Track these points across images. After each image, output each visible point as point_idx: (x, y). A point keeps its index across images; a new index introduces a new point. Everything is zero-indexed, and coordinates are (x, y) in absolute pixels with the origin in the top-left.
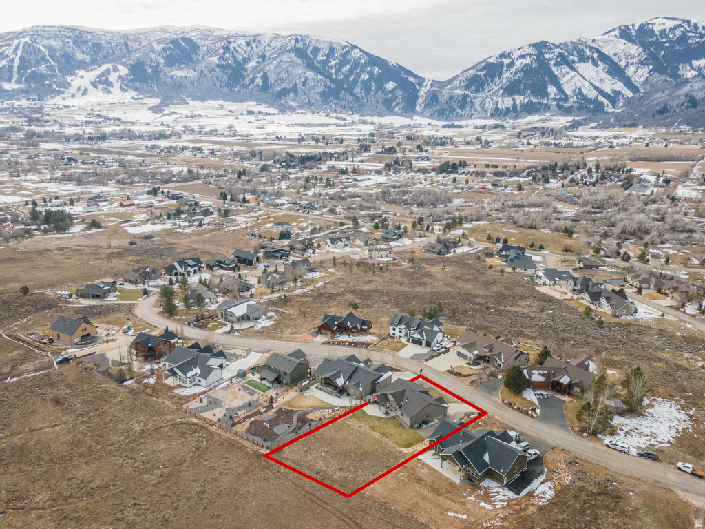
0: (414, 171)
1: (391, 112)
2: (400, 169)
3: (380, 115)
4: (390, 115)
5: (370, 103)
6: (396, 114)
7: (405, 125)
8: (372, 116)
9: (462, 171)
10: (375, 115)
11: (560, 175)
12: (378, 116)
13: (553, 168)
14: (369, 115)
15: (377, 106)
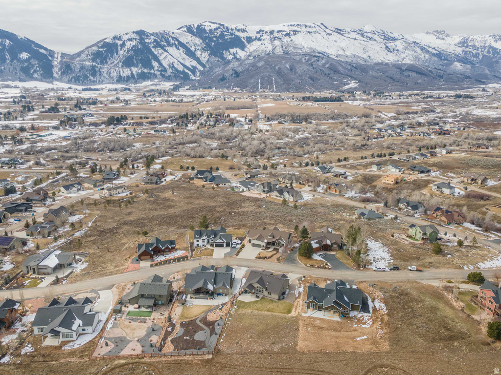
0: (87, 125)
1: (32, 78)
2: (75, 124)
3: (21, 80)
4: (31, 80)
5: (7, 69)
6: (36, 79)
7: (49, 89)
8: (13, 81)
9: (125, 123)
10: (16, 80)
11: (192, 121)
12: (20, 81)
13: (186, 116)
14: (10, 80)
15: (15, 73)
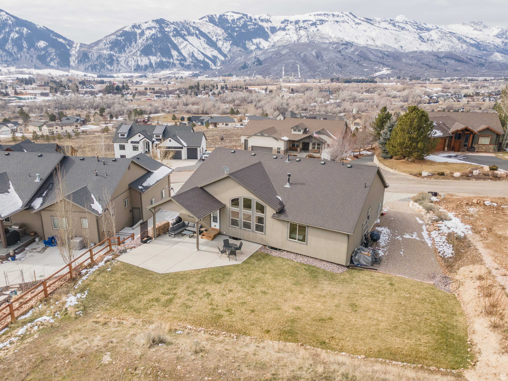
0: (82, 94)
1: (48, 66)
2: (67, 92)
3: (36, 68)
4: (47, 68)
5: (24, 57)
6: (52, 67)
7: (63, 75)
8: (28, 68)
10: (32, 68)
11: (203, 92)
13: (197, 87)
14: (25, 67)
15: (32, 61)
